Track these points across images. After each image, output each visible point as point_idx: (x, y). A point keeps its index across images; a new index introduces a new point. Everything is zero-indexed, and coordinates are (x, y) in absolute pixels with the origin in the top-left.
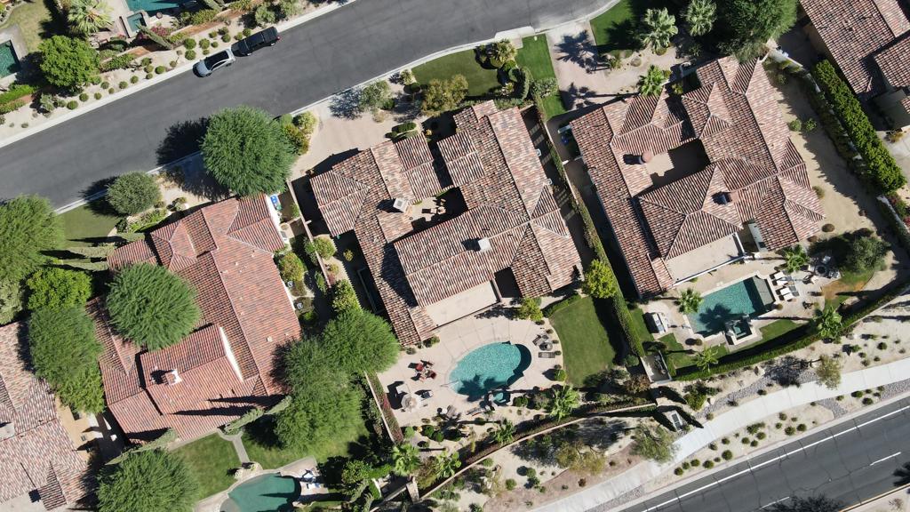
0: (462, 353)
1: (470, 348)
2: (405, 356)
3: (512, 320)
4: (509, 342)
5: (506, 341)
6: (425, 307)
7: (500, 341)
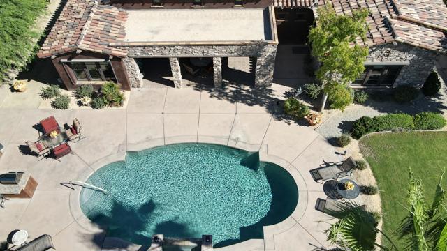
1: (170, 138)
2: (45, 107)
3: (280, 120)
4: (258, 153)
5: (251, 149)
6: (128, 12)
7: (239, 146)
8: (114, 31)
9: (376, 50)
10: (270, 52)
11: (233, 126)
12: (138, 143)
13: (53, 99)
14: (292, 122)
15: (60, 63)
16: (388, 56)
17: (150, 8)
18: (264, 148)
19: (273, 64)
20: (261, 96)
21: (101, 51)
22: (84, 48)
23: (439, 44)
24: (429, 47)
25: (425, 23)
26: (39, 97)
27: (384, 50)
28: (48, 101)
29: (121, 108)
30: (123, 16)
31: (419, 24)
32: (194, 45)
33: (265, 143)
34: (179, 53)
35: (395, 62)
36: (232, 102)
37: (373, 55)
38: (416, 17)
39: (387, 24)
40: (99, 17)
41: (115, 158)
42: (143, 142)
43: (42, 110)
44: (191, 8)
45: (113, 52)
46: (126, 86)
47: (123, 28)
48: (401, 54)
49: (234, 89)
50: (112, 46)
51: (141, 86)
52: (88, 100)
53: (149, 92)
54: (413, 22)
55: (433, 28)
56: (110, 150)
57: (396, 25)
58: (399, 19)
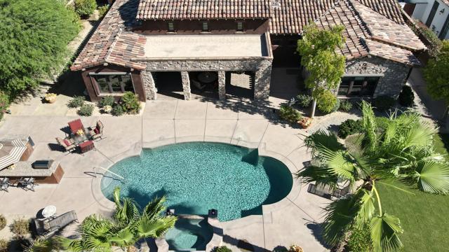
0: (161, 139)
1: (180, 138)
2: (70, 115)
3: (276, 123)
4: (257, 150)
5: (251, 146)
6: (147, 37)
7: (240, 144)
8: (135, 51)
9: (354, 63)
10: (267, 66)
11: (235, 128)
12: (152, 142)
13: (79, 108)
14: (287, 125)
15: (88, 76)
16: (365, 68)
17: (166, 34)
18: (262, 145)
19: (269, 77)
20: (260, 106)
21: (124, 65)
22: (110, 62)
23: (407, 58)
24: (399, 60)
25: (395, 43)
26: (66, 107)
27: (361, 63)
28: (74, 110)
29: (138, 115)
30: (143, 41)
31: (390, 44)
32: (203, 60)
33: (263, 141)
34: (189, 67)
35: (372, 74)
36: (235, 111)
37: (353, 68)
38: (386, 38)
39: (362, 42)
40: (123, 40)
41: (132, 153)
42: (156, 141)
43: (69, 117)
44: (200, 34)
45: (134, 65)
46: (142, 98)
47: (142, 49)
48: (376, 67)
49: (236, 101)
50: (134, 61)
51: (155, 98)
52: (109, 108)
53: (162, 103)
54: (385, 42)
55: (402, 47)
56: (128, 147)
57: (370, 43)
58: (373, 39)
